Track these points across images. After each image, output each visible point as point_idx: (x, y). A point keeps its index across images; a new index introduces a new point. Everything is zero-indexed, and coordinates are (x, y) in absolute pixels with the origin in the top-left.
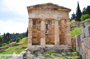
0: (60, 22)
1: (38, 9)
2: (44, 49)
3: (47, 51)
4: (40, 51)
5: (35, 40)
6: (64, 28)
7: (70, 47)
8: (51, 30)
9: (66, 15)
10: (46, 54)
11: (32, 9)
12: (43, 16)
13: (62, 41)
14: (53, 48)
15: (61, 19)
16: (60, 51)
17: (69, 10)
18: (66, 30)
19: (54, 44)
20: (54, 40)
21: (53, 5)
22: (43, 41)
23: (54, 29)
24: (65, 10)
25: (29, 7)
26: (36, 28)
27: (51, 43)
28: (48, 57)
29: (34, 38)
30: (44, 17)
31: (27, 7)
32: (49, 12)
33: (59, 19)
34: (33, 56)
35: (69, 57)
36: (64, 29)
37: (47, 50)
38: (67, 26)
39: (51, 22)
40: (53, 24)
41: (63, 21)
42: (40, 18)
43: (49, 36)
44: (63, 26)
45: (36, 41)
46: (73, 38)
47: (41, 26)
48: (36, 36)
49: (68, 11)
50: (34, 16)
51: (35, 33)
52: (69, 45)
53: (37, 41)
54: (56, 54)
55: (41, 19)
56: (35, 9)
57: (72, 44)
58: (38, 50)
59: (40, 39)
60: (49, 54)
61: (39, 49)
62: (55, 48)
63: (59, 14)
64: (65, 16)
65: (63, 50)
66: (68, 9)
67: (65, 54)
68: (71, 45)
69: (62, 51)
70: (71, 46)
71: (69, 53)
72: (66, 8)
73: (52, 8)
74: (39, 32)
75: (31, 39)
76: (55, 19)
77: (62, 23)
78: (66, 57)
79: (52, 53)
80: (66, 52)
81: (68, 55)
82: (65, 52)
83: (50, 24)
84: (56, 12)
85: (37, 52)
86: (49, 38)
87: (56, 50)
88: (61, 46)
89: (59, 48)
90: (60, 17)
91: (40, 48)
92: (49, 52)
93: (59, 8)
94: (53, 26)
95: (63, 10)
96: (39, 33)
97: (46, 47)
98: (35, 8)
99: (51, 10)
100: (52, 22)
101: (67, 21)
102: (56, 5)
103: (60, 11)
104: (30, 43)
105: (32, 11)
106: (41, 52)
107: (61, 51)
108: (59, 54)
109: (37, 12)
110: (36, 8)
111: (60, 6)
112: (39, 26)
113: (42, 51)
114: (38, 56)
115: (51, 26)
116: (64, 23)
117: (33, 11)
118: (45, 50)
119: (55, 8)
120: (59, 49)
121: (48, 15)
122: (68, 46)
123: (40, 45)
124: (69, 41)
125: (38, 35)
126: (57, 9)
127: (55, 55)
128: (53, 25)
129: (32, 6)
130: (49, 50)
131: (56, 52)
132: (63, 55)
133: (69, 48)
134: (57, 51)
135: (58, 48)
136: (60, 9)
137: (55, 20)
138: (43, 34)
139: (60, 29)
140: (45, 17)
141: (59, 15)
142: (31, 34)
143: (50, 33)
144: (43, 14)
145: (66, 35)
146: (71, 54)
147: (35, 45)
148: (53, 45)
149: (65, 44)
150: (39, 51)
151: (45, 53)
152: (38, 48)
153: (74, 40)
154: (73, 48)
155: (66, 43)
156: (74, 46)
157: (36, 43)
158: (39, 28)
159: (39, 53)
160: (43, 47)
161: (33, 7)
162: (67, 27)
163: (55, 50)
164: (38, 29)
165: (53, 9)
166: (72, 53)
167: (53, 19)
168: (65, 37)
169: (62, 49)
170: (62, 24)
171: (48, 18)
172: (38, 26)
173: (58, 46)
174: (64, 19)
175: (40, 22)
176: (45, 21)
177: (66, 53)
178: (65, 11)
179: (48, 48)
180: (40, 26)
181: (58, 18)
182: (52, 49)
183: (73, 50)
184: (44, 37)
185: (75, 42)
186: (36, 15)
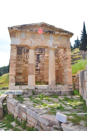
0: (56, 52)
1: (24, 32)
2: (33, 91)
3: (37, 95)
4: (27, 94)
5: (21, 77)
6: (62, 61)
7: (71, 89)
8: (43, 62)
9: (66, 41)
10: (36, 99)
11: (16, 31)
12: (32, 42)
13: (59, 80)
14: (46, 89)
15: (59, 46)
16: (55, 94)
17: (70, 34)
18: (65, 63)
19: (48, 84)
20: (48, 78)
21: (48, 26)
22: (31, 79)
23: (48, 61)
24: (65, 34)
25: (12, 28)
26: (22, 60)
27: (44, 82)
28: (38, 103)
29: (18, 74)
30: (33, 44)
31: (9, 28)
32: (40, 37)
33: (56, 47)
34: (16, 101)
35: (69, 103)
36: (63, 62)
37: (38, 92)
38: (67, 57)
39: (45, 51)
40: (46, 53)
41: (62, 50)
42: (27, 45)
43: (41, 72)
44: (61, 57)
45: (21, 79)
46: (76, 75)
48: (21, 71)
49: (69, 36)
50: (18, 41)
51: (20, 67)
52: (69, 85)
53: (24, 80)
54: (50, 98)
55: (28, 46)
56: (21, 32)
57: (74, 84)
58: (24, 92)
59: (28, 76)
60: (39, 99)
61: (26, 91)
62: (49, 89)
63: (56, 39)
64: (65, 43)
65: (61, 92)
66: (68, 32)
67: (64, 98)
68: (72, 85)
69: (60, 93)
70: (72, 87)
71: (69, 97)
72: (66, 32)
73: (46, 31)
74: (27, 65)
75: (14, 76)
76: (49, 47)
77: (60, 53)
78: (63, 103)
79: (45, 97)
80: (65, 95)
81: (67, 100)
82: (63, 95)
83: (43, 54)
84: (52, 36)
85: (23, 96)
86: (41, 74)
87: (50, 92)
88: (58, 87)
89: (55, 89)
90: (57, 45)
91: (27, 89)
92: (41, 96)
93: (56, 31)
94: (46, 57)
95: (62, 33)
96: (26, 67)
97: (36, 88)
98: (20, 30)
99: (45, 34)
100: (46, 52)
101: (67, 50)
102: (51, 27)
103: (57, 35)
104: (12, 82)
105: (16, 34)
106: (29, 96)
107: (58, 94)
108: (54, 98)
109: (23, 35)
110: (21, 30)
111: (57, 28)
112: (27, 56)
113: (30, 94)
114: (24, 102)
115: (44, 57)
116: (62, 53)
117: (18, 35)
118: (34, 93)
119: (51, 30)
120: (55, 91)
121: (40, 41)
122: (67, 87)
123: (27, 85)
124: (69, 79)
125: (25, 71)
126: (52, 32)
127: (49, 100)
128: (46, 55)
129: (16, 27)
130: (40, 93)
131: (50, 96)
132: (60, 101)
133: (70, 90)
134: (51, 94)
135: (53, 89)
136: (57, 33)
137: (49, 49)
138: (31, 69)
139: (57, 61)
140: (34, 44)
141: (56, 41)
142: (14, 68)
143: (42, 68)
144: (32, 39)
145: (65, 70)
146: (72, 98)
147: (20, 85)
148: (46, 84)
149: (63, 84)
150: (26, 94)
151: (34, 98)
152: (24, 90)
153: (77, 78)
154: (75, 89)
155: (65, 83)
156: (77, 87)
157: (22, 82)
158: (26, 60)
159: (25, 97)
160: (32, 89)
161: (17, 29)
162: (67, 59)
163: (49, 92)
164: (24, 61)
165: (47, 32)
166: (74, 97)
168: (63, 74)
169: (59, 91)
170: (59, 55)
171: (40, 45)
172: (24, 57)
173: (54, 87)
174: (62, 48)
175: (28, 51)
176: (34, 49)
177: (64, 97)
178: (65, 35)
179: (39, 89)
180: (28, 57)
181: (54, 45)
182: (44, 90)
183: (75, 92)
184: (33, 73)
185: (78, 80)
186: (22, 40)
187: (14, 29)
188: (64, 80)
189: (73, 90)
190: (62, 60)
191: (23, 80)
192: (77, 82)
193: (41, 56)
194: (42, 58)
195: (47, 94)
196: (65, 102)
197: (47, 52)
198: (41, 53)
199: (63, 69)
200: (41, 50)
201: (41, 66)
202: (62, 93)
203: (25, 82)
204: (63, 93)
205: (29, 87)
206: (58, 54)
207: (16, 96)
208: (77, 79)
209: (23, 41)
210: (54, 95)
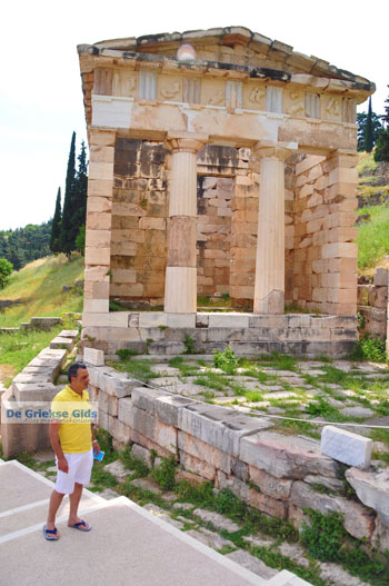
0: (291, 164)
1: (152, 69)
2: (187, 337)
3: (203, 352)
4: (162, 348)
5: (128, 275)
6: (313, 209)
7: (348, 332)
9: (338, 119)
10: (203, 370)
11: (115, 62)
12: (184, 116)
13: (299, 292)
14: (243, 332)
15: (307, 143)
16: (283, 351)
17: (358, 86)
18: (329, 220)
19: (252, 311)
20: (251, 283)
21: (259, 43)
22: (181, 285)
23: (251, 207)
24: (335, 84)
25: (96, 52)
26: (136, 199)
27: (226, 297)
28: (220, 390)
29: (120, 261)
30: (191, 128)
31: (81, 50)
32: (225, 94)
33: (293, 146)
34: (123, 378)
35: (349, 393)
36: (319, 212)
37: (207, 342)
38: (342, 193)
39: (236, 161)
40: (243, 172)
41: (314, 161)
42: (166, 134)
43: (208, 253)
44: (308, 190)
46: (371, 272)
47: (165, 184)
48: (129, 250)
49: (354, 96)
51: (126, 232)
52: (342, 318)
53: (141, 286)
54: (266, 371)
55: (170, 135)
56: (136, 69)
57: (362, 312)
58: (150, 341)
59: (162, 270)
60: (218, 371)
61: (156, 337)
62: (257, 331)
63: (294, 108)
64: (332, 128)
65: (305, 344)
66: (352, 77)
67: (321, 373)
68: (353, 318)
69: (300, 351)
70: (353, 326)
71: (345, 367)
72: (339, 74)
73: (251, 69)
74: (156, 223)
75: (106, 269)
76: (262, 144)
77: (306, 173)
78: (327, 391)
79: (241, 362)
80: (324, 360)
81: (340, 378)
82: (316, 360)
83: (229, 172)
84: (276, 94)
85: (144, 357)
86: (209, 264)
87: (262, 345)
88: (293, 323)
89: (281, 331)
90: (300, 134)
91: (163, 328)
92: (222, 357)
93: (298, 70)
95: (322, 83)
96: (152, 231)
97: (199, 325)
98: (133, 62)
99: (244, 81)
100: (241, 165)
101: (341, 158)
102: (275, 49)
103: (299, 87)
104: (96, 295)
105: (116, 77)
106: (169, 357)
107: (293, 351)
108: (281, 369)
109: (148, 84)
110: (140, 59)
111: (300, 58)
112: (155, 182)
113: (175, 349)
114: (158, 381)
115: (227, 188)
116: (317, 171)
117: (124, 82)
118: (193, 345)
119: (271, 65)
120: (283, 338)
121: (223, 114)
122: (333, 326)
123: (161, 308)
124: (342, 292)
125: (145, 247)
126: (280, 74)
127: (263, 379)
128: (242, 180)
129: (116, 45)
130: (218, 345)
131: (262, 360)
132: (310, 380)
133: (344, 338)
134: (265, 352)
135: (274, 331)
136: (300, 78)
137: (262, 152)
140: (198, 129)
141: (294, 116)
142: (107, 236)
143: (214, 237)
144: (186, 105)
145: (327, 252)
146: (358, 373)
147: (129, 308)
149: (317, 313)
150: (158, 347)
151: (192, 364)
152: (149, 329)
153: (378, 287)
154: (366, 336)
155: (323, 306)
156: (374, 327)
157: (134, 298)
158: (151, 201)
159: (155, 362)
160: (182, 326)
161: (119, 54)
162: (339, 199)
163: (254, 344)
164: (143, 203)
165: (253, 75)
166: (363, 368)
167: (254, 144)
168: (316, 266)
169: (300, 340)
170: (302, 180)
171: (221, 133)
172: (144, 187)
173: (275, 323)
174: (321, 149)
175: (160, 158)
176: (196, 152)
177: (321, 368)
178: (335, 93)
179: (213, 329)
180: (160, 185)
181: (283, 136)
182: (234, 335)
183: (365, 348)
184: (189, 257)
185: (380, 298)
186: (142, 109)
187: (106, 53)
188: (317, 294)
189: (356, 338)
190: (311, 202)
191: (138, 290)
192: (378, 303)
193: (210, 182)
194: (215, 192)
195: (248, 350)
196: (333, 386)
197: (246, 165)
198: (219, 168)
199: (319, 247)
200: (220, 156)
201: (210, 228)
202: (309, 348)
203: (148, 298)
204: (316, 351)
205: (171, 317)
206: (295, 178)
207: (116, 357)
208: (379, 291)
209: (147, 110)
210: (278, 356)
